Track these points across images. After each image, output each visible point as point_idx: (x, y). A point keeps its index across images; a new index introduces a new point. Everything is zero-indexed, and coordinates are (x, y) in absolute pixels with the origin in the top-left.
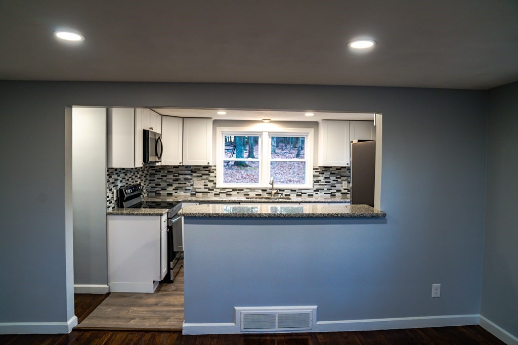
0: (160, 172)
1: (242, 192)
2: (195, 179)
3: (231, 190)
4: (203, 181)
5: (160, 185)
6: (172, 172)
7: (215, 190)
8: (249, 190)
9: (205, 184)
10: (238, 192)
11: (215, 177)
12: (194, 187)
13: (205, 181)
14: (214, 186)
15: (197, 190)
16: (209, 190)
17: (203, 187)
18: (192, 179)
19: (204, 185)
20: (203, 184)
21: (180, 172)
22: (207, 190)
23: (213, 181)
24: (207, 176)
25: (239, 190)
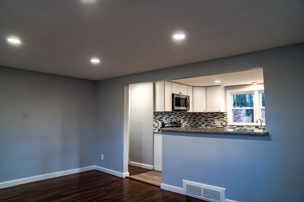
0: (198, 116)
1: (243, 128)
2: (216, 120)
3: (236, 127)
4: (220, 121)
5: (198, 123)
6: (204, 116)
7: (227, 126)
8: (247, 127)
9: (221, 123)
10: (240, 128)
11: (227, 119)
12: (216, 124)
13: (222, 121)
14: (226, 124)
15: (217, 126)
16: (223, 126)
17: (220, 125)
18: (214, 120)
19: (221, 124)
20: (220, 123)
21: (208, 116)
22: (222, 126)
23: (226, 121)
24: (222, 118)
25: (241, 127)
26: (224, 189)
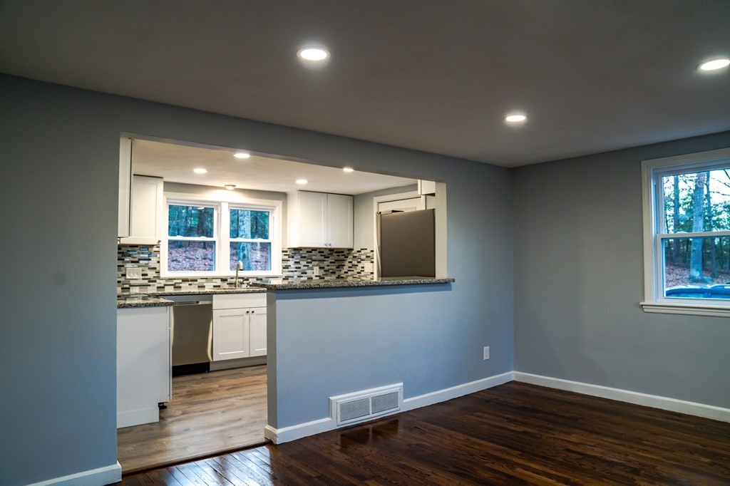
1: (195, 283)
2: (128, 266)
3: (180, 281)
4: (141, 269)
7: (158, 281)
8: (204, 280)
9: (144, 273)
10: (190, 283)
11: (159, 262)
12: (128, 277)
13: (144, 268)
14: (156, 275)
15: (132, 282)
16: (149, 282)
17: (141, 277)
18: (123, 266)
19: (143, 275)
20: (141, 273)
22: (146, 282)
23: (155, 268)
24: (146, 262)
25: (192, 281)
26: (402, 384)
